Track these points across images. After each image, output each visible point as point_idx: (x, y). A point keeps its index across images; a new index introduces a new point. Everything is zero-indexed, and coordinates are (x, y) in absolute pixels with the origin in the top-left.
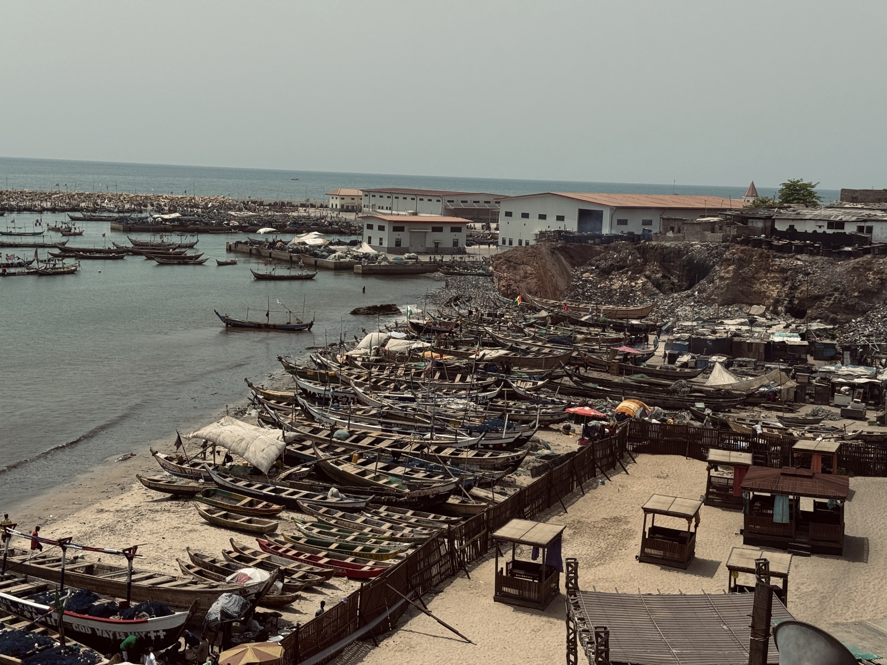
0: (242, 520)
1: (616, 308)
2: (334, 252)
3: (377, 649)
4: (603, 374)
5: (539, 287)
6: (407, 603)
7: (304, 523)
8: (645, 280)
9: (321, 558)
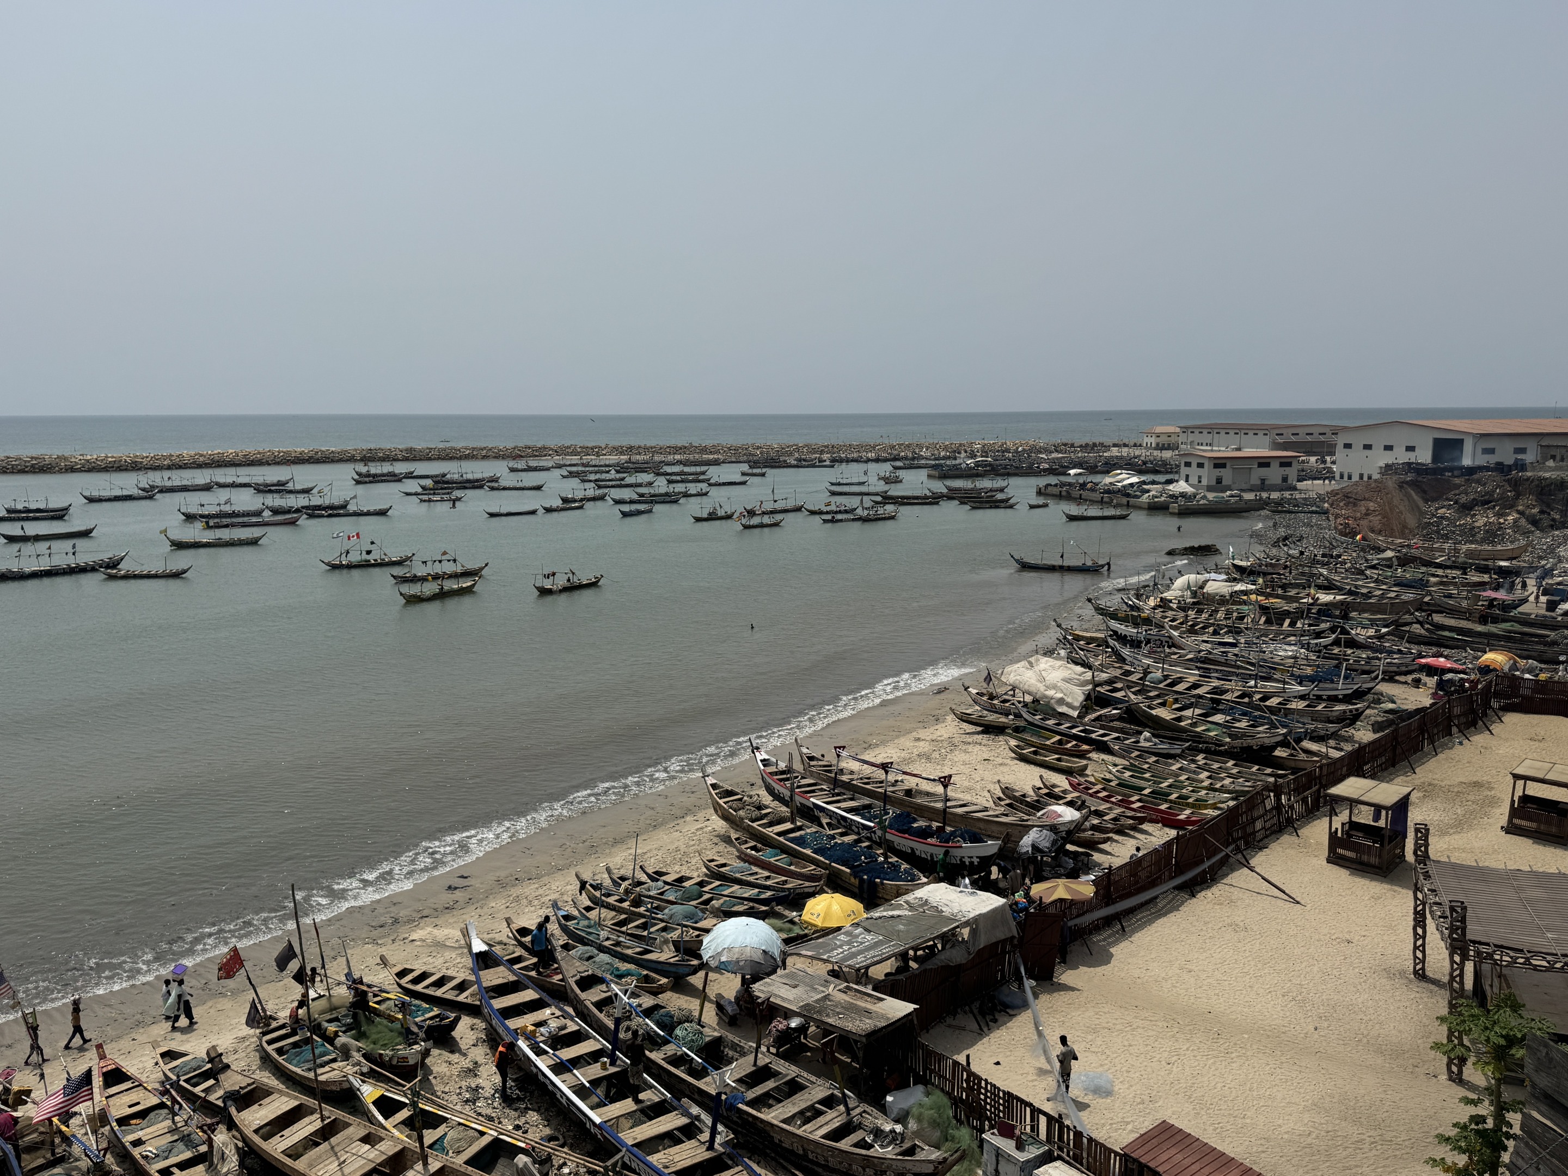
0: (1051, 758)
1: (1480, 548)
2: (1148, 491)
3: (1194, 900)
4: (1462, 621)
5: (1384, 524)
6: (1227, 856)
7: (1115, 765)
8: (1516, 516)
9: (1133, 803)
